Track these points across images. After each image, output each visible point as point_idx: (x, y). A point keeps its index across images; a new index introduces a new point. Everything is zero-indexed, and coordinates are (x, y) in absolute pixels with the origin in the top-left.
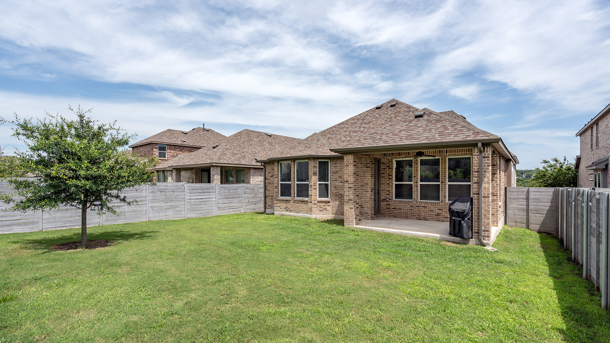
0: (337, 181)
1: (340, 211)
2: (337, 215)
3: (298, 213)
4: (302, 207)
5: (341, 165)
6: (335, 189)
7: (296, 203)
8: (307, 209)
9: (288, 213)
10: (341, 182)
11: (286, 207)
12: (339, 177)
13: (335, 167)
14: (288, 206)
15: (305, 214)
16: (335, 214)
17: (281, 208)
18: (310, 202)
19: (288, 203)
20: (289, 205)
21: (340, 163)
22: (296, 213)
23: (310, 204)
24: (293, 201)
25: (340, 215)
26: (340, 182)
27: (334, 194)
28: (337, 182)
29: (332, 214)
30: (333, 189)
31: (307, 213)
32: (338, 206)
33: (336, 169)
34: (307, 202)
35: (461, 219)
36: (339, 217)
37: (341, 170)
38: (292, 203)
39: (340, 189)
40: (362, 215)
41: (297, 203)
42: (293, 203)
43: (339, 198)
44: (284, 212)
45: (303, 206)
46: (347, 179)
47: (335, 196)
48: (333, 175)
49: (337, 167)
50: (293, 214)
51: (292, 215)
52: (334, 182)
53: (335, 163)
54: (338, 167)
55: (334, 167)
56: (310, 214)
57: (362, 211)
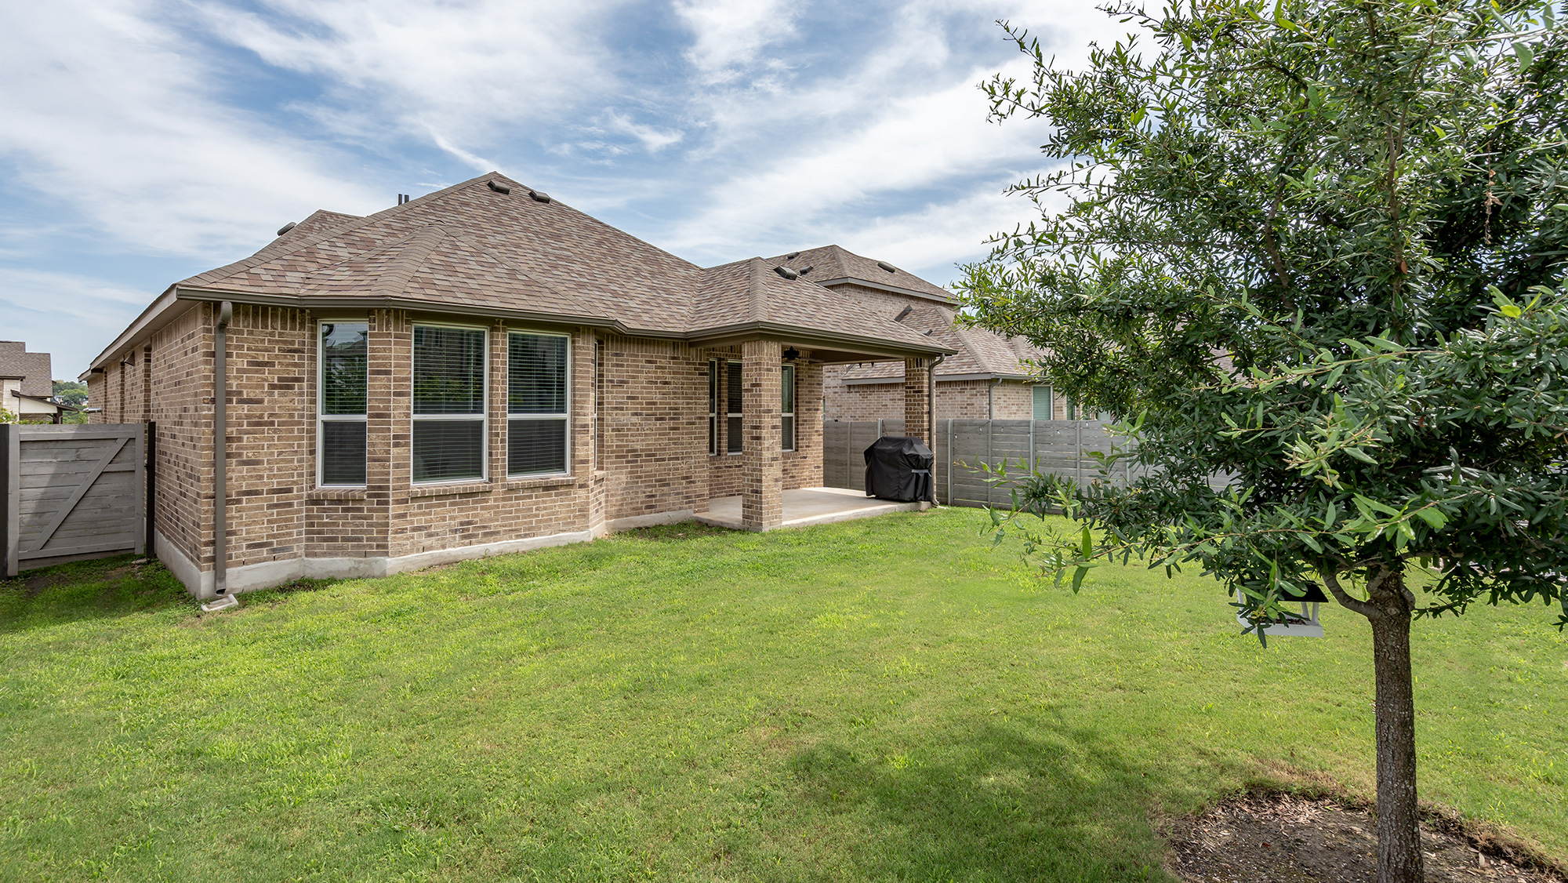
0: (622, 409)
1: (631, 503)
2: (622, 516)
3: (526, 536)
4: (545, 508)
5: (634, 361)
6: (617, 435)
7: (517, 498)
8: (568, 512)
9: (476, 549)
10: (636, 414)
11: (462, 524)
12: (628, 398)
13: (617, 365)
14: (476, 516)
15: (561, 534)
16: (618, 516)
17: (430, 535)
18: (581, 486)
19: (475, 502)
20: (478, 513)
21: (631, 356)
22: (518, 537)
23: (582, 492)
24: (505, 493)
25: (631, 515)
26: (633, 414)
27: (612, 452)
28: (623, 415)
29: (607, 518)
30: (611, 436)
31: (569, 525)
32: (625, 489)
33: (621, 371)
34: (570, 485)
35: (927, 471)
36: (630, 522)
37: (634, 377)
38: (496, 500)
39: (632, 435)
40: (690, 502)
41: (524, 498)
42: (504, 499)
43: (628, 462)
44: (448, 550)
45: (553, 503)
46: (768, 406)
47: (617, 457)
48: (612, 393)
49: (622, 366)
50: (502, 547)
51: (496, 549)
52: (615, 412)
53: (617, 355)
54: (628, 366)
55: (613, 366)
56: (579, 529)
57: (691, 492)
